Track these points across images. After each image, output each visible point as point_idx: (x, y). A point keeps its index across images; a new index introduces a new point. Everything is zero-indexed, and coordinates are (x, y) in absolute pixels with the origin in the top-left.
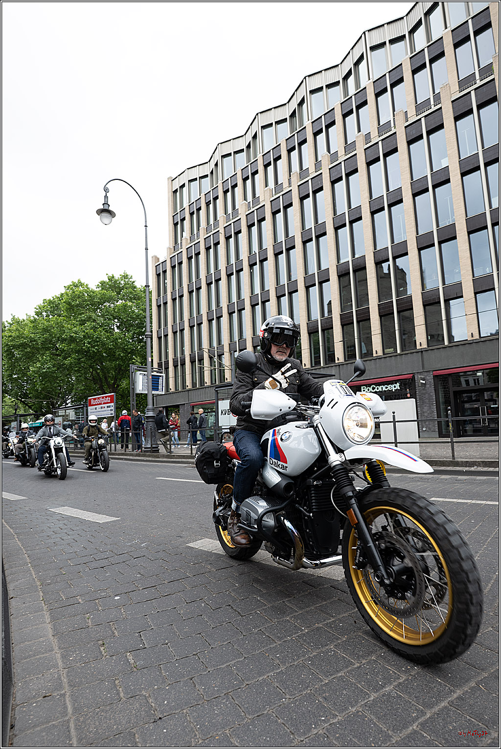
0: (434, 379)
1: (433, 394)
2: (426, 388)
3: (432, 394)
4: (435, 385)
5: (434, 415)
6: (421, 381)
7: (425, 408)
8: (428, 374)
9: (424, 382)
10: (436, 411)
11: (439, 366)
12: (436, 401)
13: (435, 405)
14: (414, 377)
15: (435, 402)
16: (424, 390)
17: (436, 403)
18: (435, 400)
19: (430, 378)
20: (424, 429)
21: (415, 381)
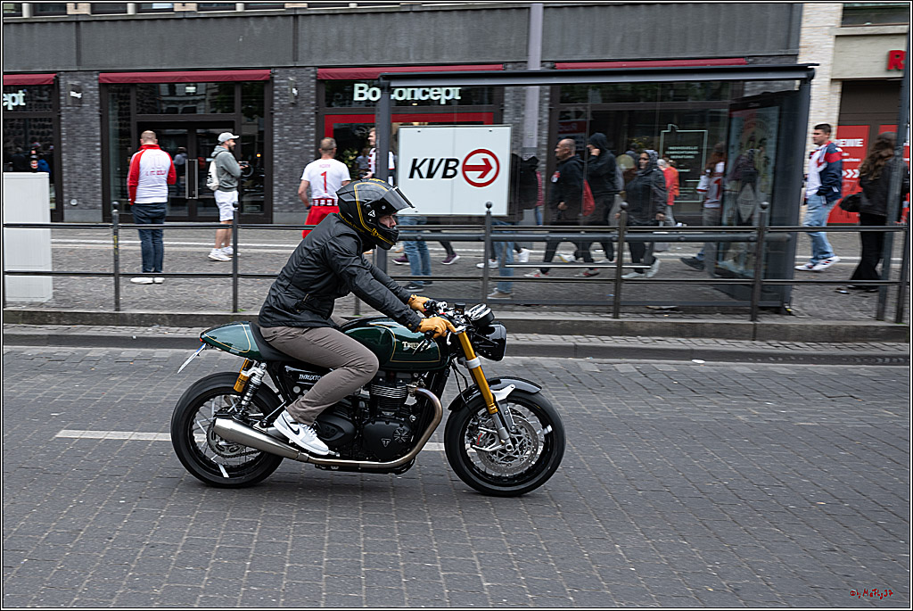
0: (100, 90)
1: (96, 125)
2: (83, 110)
3: (93, 124)
4: (101, 105)
5: (95, 172)
6: (73, 94)
7: (78, 155)
8: (89, 77)
9: (79, 96)
10: (99, 165)
11: (111, 62)
12: (102, 141)
13: (98, 149)
14: (58, 82)
15: (99, 144)
16: (77, 113)
17: (102, 146)
18: (99, 139)
19: (92, 86)
20: (74, 202)
21: (59, 90)
